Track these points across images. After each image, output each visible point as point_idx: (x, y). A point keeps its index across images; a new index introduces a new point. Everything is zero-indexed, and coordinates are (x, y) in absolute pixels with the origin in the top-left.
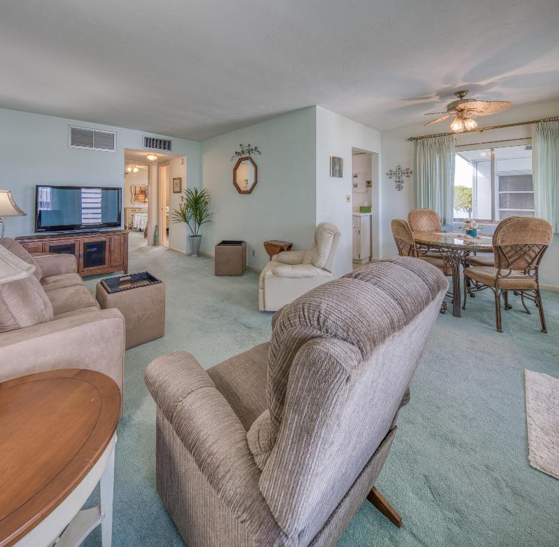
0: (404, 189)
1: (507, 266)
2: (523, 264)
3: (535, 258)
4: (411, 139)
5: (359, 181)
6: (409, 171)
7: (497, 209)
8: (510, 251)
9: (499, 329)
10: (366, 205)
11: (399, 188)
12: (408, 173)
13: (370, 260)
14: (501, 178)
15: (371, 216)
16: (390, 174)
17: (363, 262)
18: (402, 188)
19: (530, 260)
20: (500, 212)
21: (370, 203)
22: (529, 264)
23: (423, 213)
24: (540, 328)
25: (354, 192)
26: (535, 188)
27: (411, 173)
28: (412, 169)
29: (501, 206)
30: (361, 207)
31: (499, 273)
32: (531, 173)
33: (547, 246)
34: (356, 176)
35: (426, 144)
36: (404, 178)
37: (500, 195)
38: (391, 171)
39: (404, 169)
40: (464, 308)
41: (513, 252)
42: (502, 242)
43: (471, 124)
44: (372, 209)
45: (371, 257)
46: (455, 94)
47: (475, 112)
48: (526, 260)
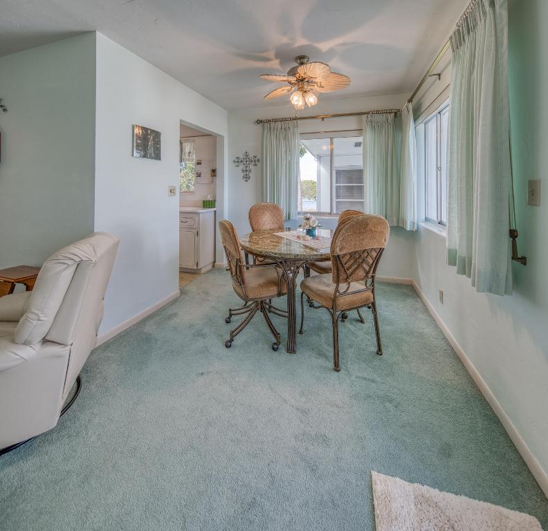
0: (251, 179)
1: (346, 280)
2: (361, 273)
3: (372, 265)
4: (259, 122)
5: (202, 169)
6: (257, 159)
7: (335, 200)
8: (348, 261)
9: (337, 368)
10: (209, 198)
11: (247, 178)
12: (256, 161)
13: (214, 266)
14: (338, 172)
15: (215, 211)
16: (238, 161)
17: (203, 271)
18: (249, 178)
19: (367, 268)
20: (337, 202)
21: (215, 196)
22: (367, 273)
23: (265, 208)
24: (375, 349)
25: (196, 182)
26: (365, 180)
27: (258, 161)
28: (259, 157)
29: (338, 197)
30: (204, 202)
31: (337, 290)
32: (362, 168)
33: (383, 249)
34: (200, 164)
35: (272, 129)
36: (252, 167)
37: (337, 186)
38: (237, 158)
39: (251, 156)
40: (301, 332)
41: (352, 261)
42: (341, 250)
43: (312, 100)
44: (216, 203)
45: (215, 262)
46: (296, 59)
47: (316, 87)
48: (364, 269)
